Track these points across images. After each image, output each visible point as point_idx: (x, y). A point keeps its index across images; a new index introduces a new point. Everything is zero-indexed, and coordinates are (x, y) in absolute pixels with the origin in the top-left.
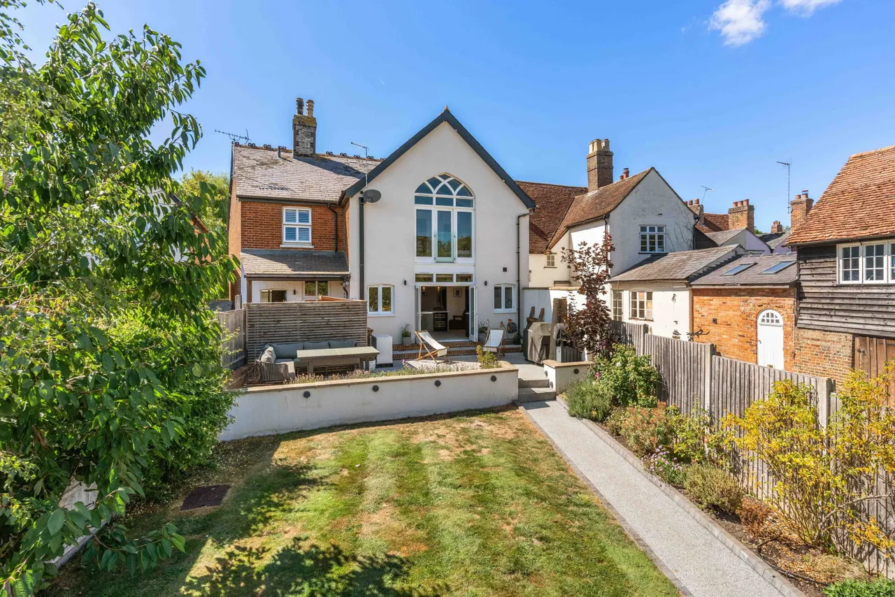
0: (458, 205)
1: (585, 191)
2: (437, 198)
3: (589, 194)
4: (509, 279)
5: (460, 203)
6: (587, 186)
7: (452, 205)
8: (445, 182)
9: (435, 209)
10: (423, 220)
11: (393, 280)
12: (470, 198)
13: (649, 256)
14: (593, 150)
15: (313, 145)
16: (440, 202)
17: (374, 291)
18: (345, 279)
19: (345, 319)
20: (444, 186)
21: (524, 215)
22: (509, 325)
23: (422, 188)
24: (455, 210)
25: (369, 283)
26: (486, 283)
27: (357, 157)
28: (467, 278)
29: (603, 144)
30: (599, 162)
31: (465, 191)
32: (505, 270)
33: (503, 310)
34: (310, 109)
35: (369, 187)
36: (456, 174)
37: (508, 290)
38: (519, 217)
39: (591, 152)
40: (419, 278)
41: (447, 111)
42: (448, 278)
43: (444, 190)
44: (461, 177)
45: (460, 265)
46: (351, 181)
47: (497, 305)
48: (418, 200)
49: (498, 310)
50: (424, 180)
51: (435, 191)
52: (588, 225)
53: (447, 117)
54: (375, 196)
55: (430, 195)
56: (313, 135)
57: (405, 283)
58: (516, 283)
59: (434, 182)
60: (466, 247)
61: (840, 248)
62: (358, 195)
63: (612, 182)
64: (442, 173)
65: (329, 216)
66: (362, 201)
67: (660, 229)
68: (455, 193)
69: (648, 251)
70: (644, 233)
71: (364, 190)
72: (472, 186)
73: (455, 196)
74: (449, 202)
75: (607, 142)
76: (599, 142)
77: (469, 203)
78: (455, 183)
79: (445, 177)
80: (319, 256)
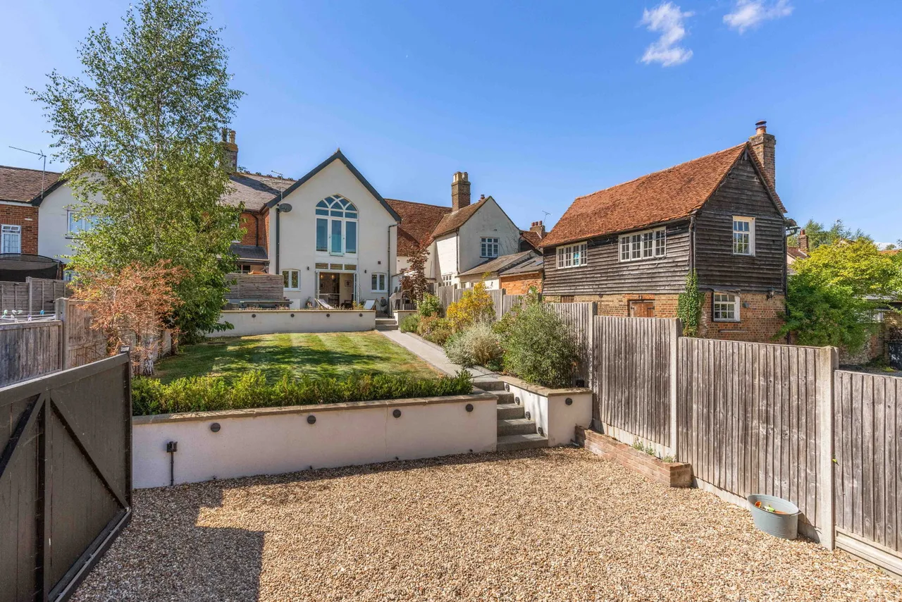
0: (346, 216)
1: (450, 210)
2: (331, 211)
3: (453, 213)
4: (383, 269)
5: (348, 215)
6: (451, 207)
7: (342, 216)
8: (337, 200)
9: (330, 219)
10: (321, 227)
11: (300, 267)
12: (355, 212)
13: (487, 259)
14: (455, 180)
15: (235, 165)
16: (333, 214)
17: (286, 273)
18: (267, 263)
19: (269, 286)
20: (337, 202)
21: (394, 226)
22: (381, 301)
23: (321, 204)
24: (344, 220)
25: (282, 268)
26: (365, 272)
27: (270, 177)
28: (353, 267)
29: (463, 176)
30: (459, 190)
31: (352, 207)
32: (379, 263)
33: (378, 290)
34: (233, 137)
35: (283, 202)
36: (345, 195)
37: (382, 277)
38: (390, 227)
39: (454, 181)
40: (318, 265)
41: (339, 152)
42: (340, 266)
43: (337, 206)
44: (348, 197)
45: (346, 258)
46: (269, 197)
47: (374, 288)
48: (318, 212)
49: (374, 291)
50: (322, 198)
51: (330, 206)
52: (447, 236)
53: (339, 156)
54: (288, 208)
55: (326, 209)
56: (235, 158)
57: (308, 268)
58: (387, 273)
59: (330, 200)
60: (351, 246)
61: (558, 248)
62: (276, 207)
63: (469, 203)
64: (335, 194)
65: (253, 220)
66: (278, 211)
67: (496, 240)
68: (344, 208)
69: (487, 256)
70: (484, 243)
71: (280, 203)
72: (357, 204)
73: (344, 210)
74: (340, 214)
75: (466, 174)
76: (460, 174)
77: (354, 216)
78: (344, 202)
79: (337, 197)
80: (244, 249)
